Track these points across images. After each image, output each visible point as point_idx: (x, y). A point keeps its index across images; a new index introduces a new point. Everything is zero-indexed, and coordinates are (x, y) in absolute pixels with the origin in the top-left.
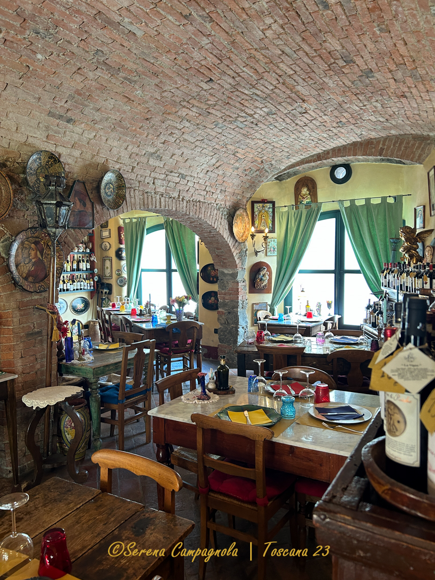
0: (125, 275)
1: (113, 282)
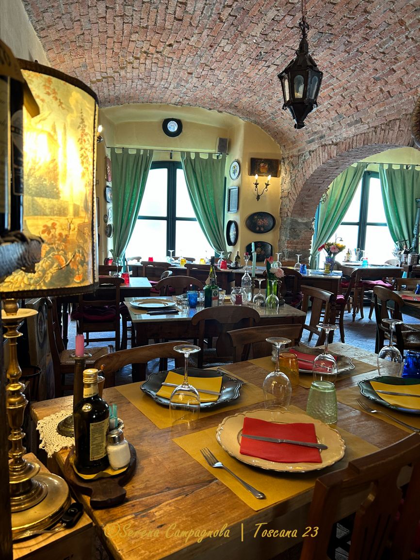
0: (111, 222)
1: (101, 230)
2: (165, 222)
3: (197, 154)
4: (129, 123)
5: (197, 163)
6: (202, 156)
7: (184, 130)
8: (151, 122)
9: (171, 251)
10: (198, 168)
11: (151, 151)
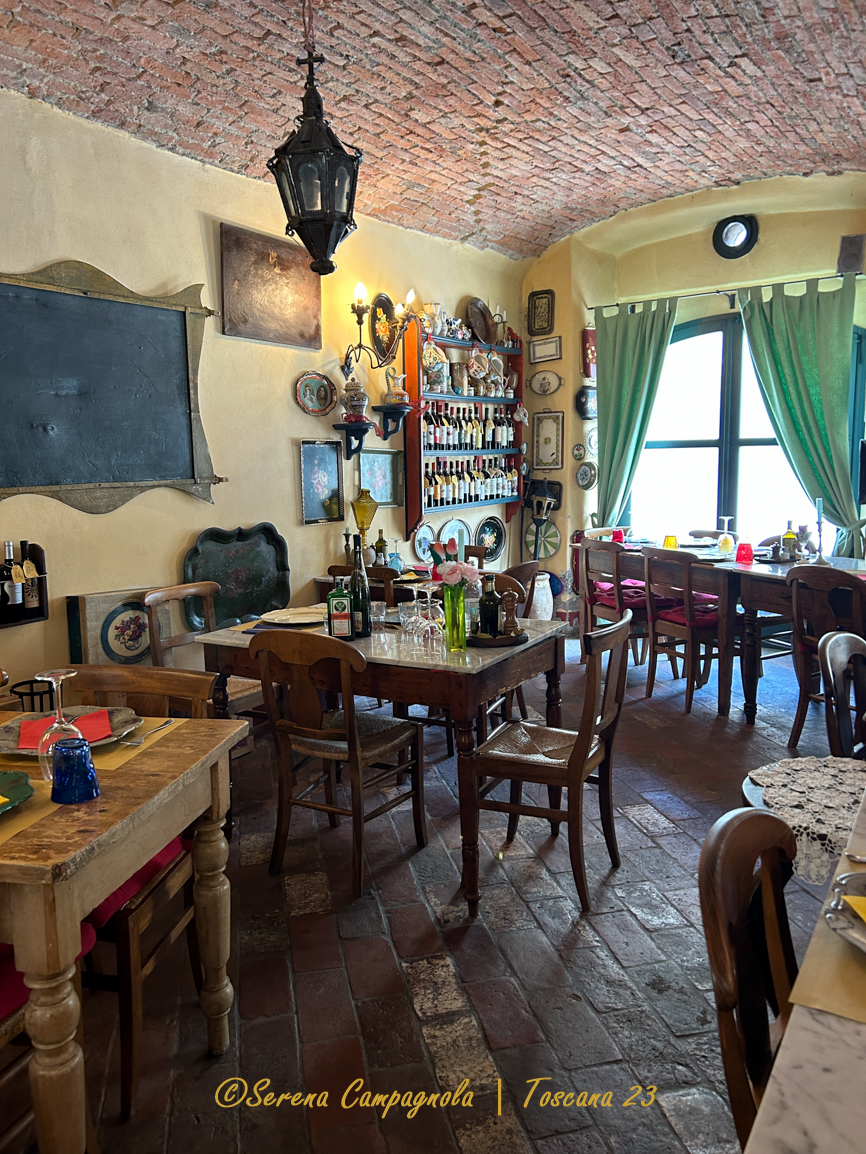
0: (592, 457)
1: (565, 476)
2: (715, 451)
3: (778, 288)
4: (642, 249)
5: (778, 308)
6: (788, 291)
7: (761, 236)
8: (690, 235)
9: (726, 519)
10: (780, 321)
11: (673, 300)
